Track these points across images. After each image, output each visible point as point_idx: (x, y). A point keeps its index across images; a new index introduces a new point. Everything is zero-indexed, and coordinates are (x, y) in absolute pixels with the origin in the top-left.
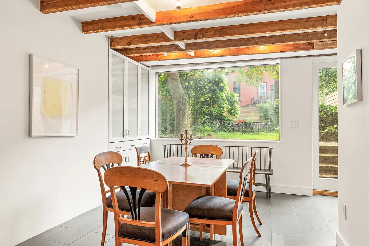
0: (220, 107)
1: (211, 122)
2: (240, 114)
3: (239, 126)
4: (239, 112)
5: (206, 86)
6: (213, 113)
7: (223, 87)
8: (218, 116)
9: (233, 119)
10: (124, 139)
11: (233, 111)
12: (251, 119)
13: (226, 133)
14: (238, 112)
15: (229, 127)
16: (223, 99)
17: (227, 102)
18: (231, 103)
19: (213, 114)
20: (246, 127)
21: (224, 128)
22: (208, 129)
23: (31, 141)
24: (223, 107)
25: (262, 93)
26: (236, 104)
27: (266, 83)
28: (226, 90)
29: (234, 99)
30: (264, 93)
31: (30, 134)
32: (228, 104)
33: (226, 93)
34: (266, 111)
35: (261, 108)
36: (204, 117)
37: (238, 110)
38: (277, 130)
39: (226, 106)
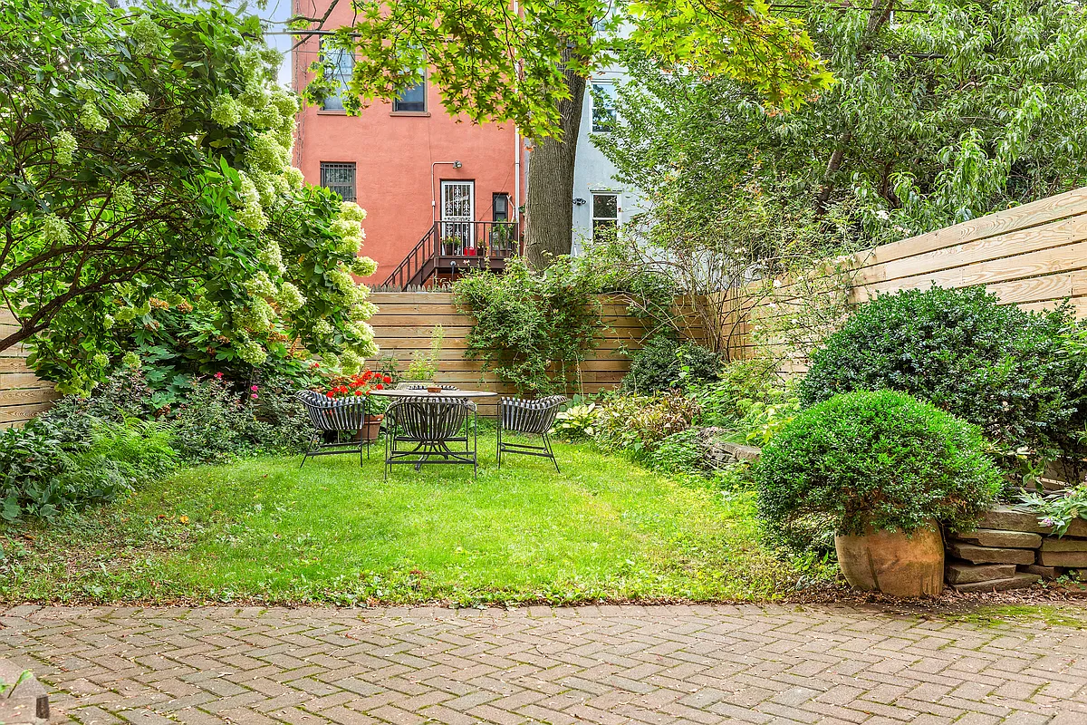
0: (222, 295)
1: (177, 388)
4: (366, 332)
5: (89, 108)
6: (194, 326)
7: (245, 138)
11: (323, 327)
13: (274, 456)
14: (355, 331)
15: (296, 421)
16: (244, 233)
17: (274, 252)
18: (309, 265)
19: (197, 334)
21: (263, 427)
24: (244, 295)
25: (455, 227)
26: (344, 276)
27: (471, 184)
28: (267, 165)
29: (334, 239)
30: (464, 227)
32: (282, 269)
33: (270, 190)
34: (502, 317)
35: (475, 303)
36: (116, 361)
37: (359, 317)
38: (566, 426)
39: (272, 288)
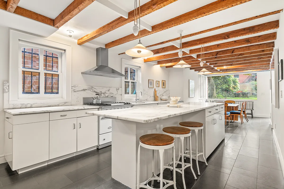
0: (228, 85)
1: (222, 92)
2: (240, 89)
3: (239, 94)
8: (226, 89)
9: (235, 91)
10: (201, 99)
11: (235, 87)
12: (246, 90)
13: (231, 98)
15: (233, 95)
16: (230, 82)
17: (232, 83)
18: (235, 83)
19: (223, 88)
20: (243, 95)
21: (230, 96)
22: (221, 96)
23: (189, 98)
24: (230, 86)
26: (237, 84)
29: (236, 81)
31: (189, 97)
33: (232, 79)
37: (238, 86)
39: (232, 85)
